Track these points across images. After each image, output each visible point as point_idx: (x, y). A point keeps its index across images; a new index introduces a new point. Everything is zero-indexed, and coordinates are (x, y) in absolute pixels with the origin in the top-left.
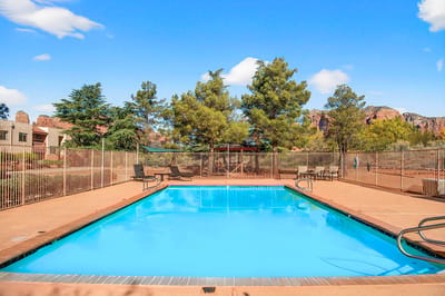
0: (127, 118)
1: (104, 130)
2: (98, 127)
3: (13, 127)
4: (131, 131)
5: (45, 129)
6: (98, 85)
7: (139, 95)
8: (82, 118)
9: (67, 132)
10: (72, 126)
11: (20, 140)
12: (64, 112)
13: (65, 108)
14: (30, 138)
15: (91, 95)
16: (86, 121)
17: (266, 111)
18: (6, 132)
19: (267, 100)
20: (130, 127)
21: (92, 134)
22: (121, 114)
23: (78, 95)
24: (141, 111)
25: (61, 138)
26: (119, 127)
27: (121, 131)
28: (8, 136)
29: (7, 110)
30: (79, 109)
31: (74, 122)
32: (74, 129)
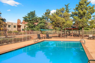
0: (42, 20)
1: (36, 24)
2: (35, 23)
3: (12, 24)
4: (44, 24)
5: (21, 24)
6: (34, 11)
7: (46, 13)
8: (30, 21)
9: (26, 25)
10: (28, 23)
11: (14, 27)
12: (25, 20)
13: (26, 18)
14: (17, 27)
15: (32, 14)
16: (31, 21)
17: (79, 17)
18: (10, 25)
19: (79, 13)
20: (43, 23)
21: (33, 25)
22: (41, 19)
23: (29, 14)
24: (46, 18)
25: (25, 26)
26: (40, 23)
27: (41, 24)
28: (11, 26)
29: (5, 20)
30: (29, 18)
31: (28, 22)
32: (28, 24)
